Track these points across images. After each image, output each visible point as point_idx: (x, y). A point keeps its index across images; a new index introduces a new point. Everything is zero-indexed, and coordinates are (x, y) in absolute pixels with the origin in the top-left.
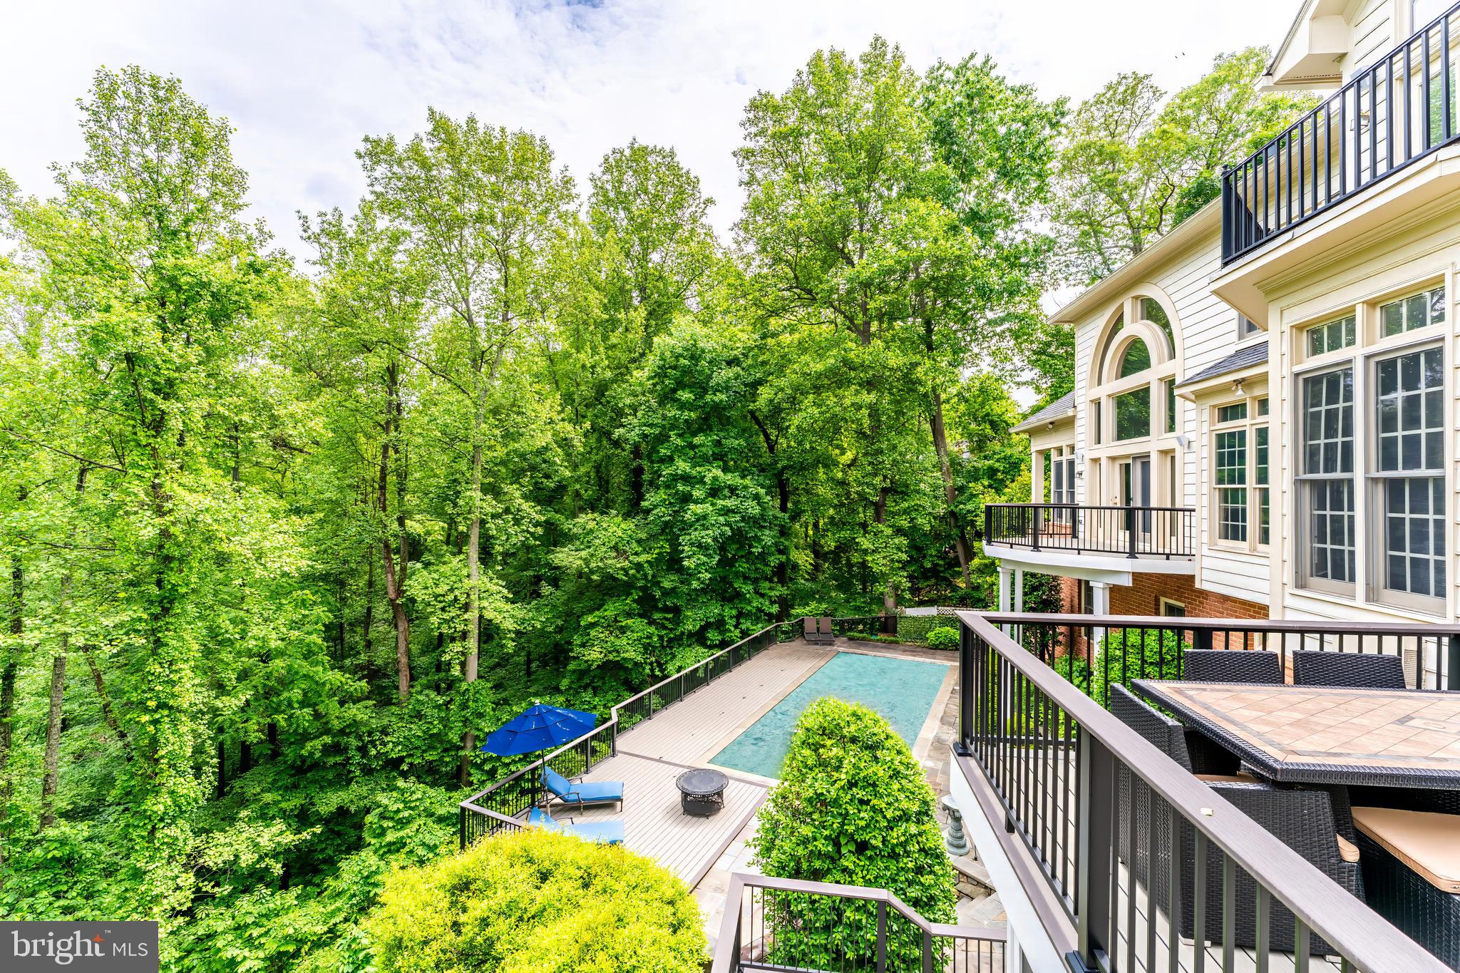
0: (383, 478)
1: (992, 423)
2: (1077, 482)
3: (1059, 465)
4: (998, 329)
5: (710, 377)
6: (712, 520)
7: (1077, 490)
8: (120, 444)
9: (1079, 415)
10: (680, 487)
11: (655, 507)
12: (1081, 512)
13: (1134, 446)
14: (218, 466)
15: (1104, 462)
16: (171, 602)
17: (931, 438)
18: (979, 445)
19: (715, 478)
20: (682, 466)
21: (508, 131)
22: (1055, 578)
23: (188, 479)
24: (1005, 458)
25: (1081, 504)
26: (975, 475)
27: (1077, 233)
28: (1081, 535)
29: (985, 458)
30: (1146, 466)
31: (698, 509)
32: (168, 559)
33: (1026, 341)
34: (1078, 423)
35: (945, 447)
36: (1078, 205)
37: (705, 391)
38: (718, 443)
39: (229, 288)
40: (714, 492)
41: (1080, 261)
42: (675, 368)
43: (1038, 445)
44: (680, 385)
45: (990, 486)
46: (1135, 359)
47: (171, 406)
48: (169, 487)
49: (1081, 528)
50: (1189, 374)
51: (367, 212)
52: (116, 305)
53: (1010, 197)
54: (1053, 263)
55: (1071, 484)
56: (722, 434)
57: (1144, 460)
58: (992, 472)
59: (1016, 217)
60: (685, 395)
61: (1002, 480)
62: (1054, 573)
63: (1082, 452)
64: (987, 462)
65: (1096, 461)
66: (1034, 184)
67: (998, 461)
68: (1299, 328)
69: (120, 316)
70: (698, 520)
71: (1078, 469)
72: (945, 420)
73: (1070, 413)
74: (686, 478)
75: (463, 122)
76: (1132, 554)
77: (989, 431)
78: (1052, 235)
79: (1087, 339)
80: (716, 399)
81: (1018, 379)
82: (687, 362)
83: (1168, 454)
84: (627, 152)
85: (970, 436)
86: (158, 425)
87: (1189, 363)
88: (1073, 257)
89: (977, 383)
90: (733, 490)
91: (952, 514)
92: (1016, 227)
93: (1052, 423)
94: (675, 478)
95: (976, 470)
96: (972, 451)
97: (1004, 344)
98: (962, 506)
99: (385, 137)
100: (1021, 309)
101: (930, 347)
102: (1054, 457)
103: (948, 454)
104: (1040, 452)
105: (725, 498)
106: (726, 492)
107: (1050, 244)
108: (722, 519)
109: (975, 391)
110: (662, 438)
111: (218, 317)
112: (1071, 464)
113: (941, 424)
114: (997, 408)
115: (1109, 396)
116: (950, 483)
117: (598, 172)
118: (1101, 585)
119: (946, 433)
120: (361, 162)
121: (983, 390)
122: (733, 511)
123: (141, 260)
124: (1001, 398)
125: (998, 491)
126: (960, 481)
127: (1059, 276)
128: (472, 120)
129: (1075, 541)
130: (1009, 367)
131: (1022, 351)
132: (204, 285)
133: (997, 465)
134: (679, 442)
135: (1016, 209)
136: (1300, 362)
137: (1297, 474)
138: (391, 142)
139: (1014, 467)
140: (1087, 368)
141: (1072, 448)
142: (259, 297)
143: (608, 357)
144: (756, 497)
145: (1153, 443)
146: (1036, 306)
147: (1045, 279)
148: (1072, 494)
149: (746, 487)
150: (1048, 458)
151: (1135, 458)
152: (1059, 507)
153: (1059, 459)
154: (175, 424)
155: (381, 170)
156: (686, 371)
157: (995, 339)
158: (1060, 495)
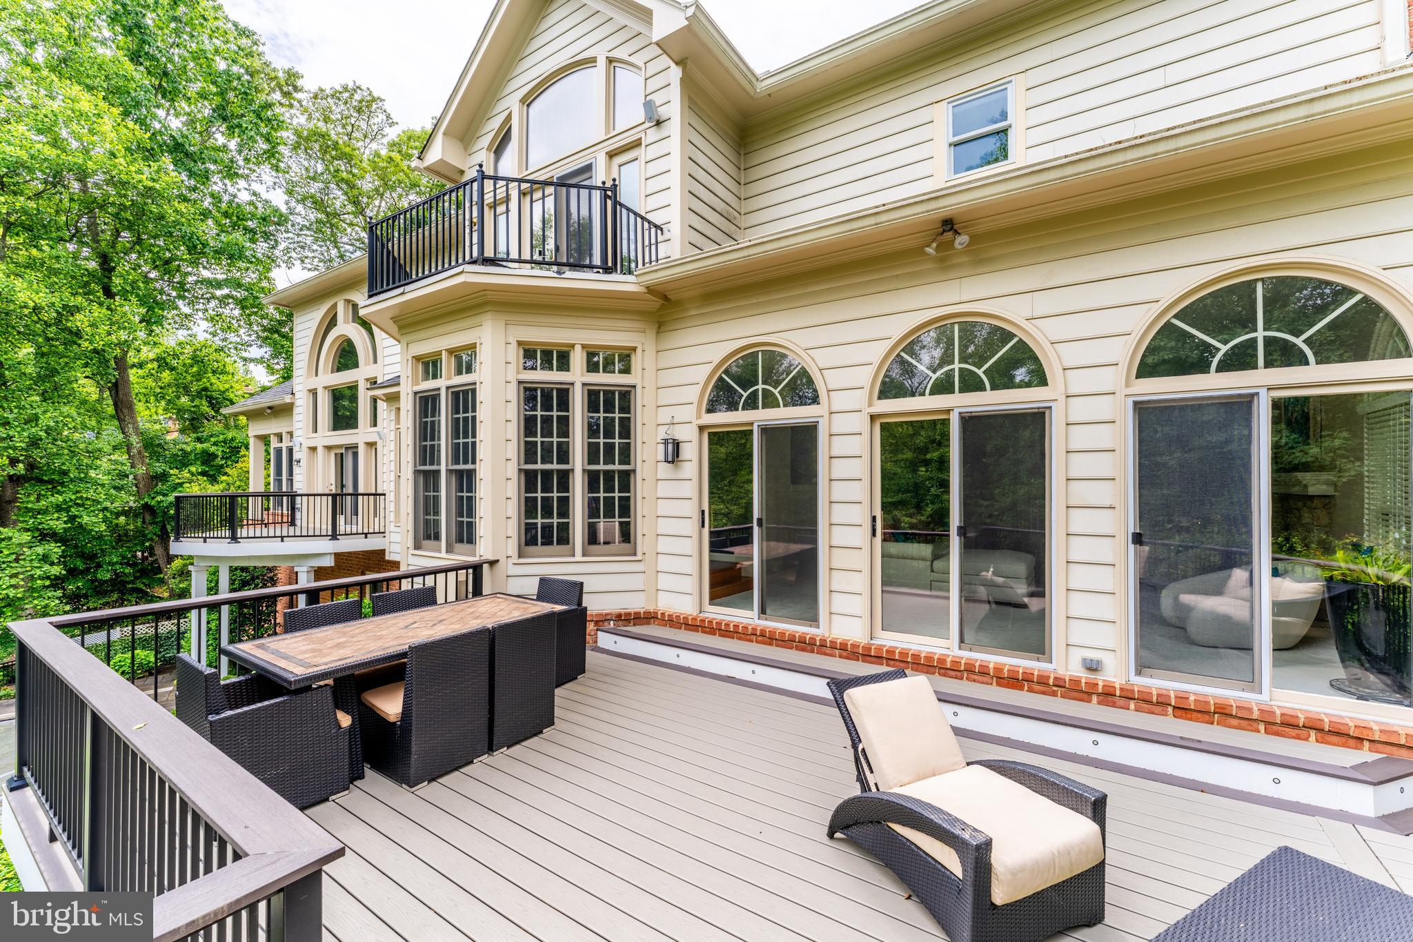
1: (210, 400)
2: (296, 469)
3: (279, 452)
4: (219, 293)
7: (296, 478)
9: (298, 403)
12: (298, 499)
13: (344, 437)
15: (320, 450)
17: (111, 410)
18: (193, 423)
22: (270, 570)
24: (225, 441)
25: (299, 492)
26: (182, 460)
27: (312, 217)
28: (298, 522)
29: (199, 440)
30: (355, 455)
33: (255, 313)
34: (296, 411)
35: (135, 423)
36: (315, 187)
41: (315, 247)
43: (256, 429)
45: (203, 474)
46: (346, 356)
49: (298, 515)
50: (387, 377)
53: (233, 145)
54: (284, 239)
55: (291, 473)
57: (353, 448)
58: (208, 458)
59: (240, 172)
61: (222, 466)
62: (270, 564)
63: (300, 439)
64: (199, 446)
65: (313, 449)
66: (263, 146)
67: (215, 444)
68: (417, 359)
71: (296, 456)
72: (136, 389)
73: (288, 399)
76: (334, 536)
77: (205, 408)
78: (284, 209)
79: (305, 327)
81: (245, 354)
83: (371, 445)
85: (180, 411)
87: (387, 370)
88: (309, 240)
89: (188, 350)
91: (147, 507)
92: (242, 183)
93: (270, 408)
95: (185, 454)
96: (182, 431)
97: (227, 311)
98: (159, 498)
100: (251, 277)
101: (108, 293)
102: (274, 443)
103: (140, 433)
104: (258, 437)
107: (282, 220)
109: (186, 358)
112: (290, 450)
113: (128, 394)
114: (218, 383)
115: (325, 388)
116: (141, 470)
118: (305, 569)
119: (140, 407)
121: (196, 360)
124: (223, 372)
125: (213, 479)
126: (159, 467)
127: (294, 255)
129: (291, 529)
130: (232, 337)
131: (250, 325)
133: (213, 449)
135: (241, 163)
136: (418, 384)
137: (415, 466)
139: (235, 451)
140: (305, 357)
141: (291, 434)
145: (361, 435)
146: (268, 279)
147: (277, 252)
148: (291, 481)
150: (267, 444)
151: (347, 448)
152: (279, 495)
153: (279, 445)
157: (213, 303)
158: (280, 482)
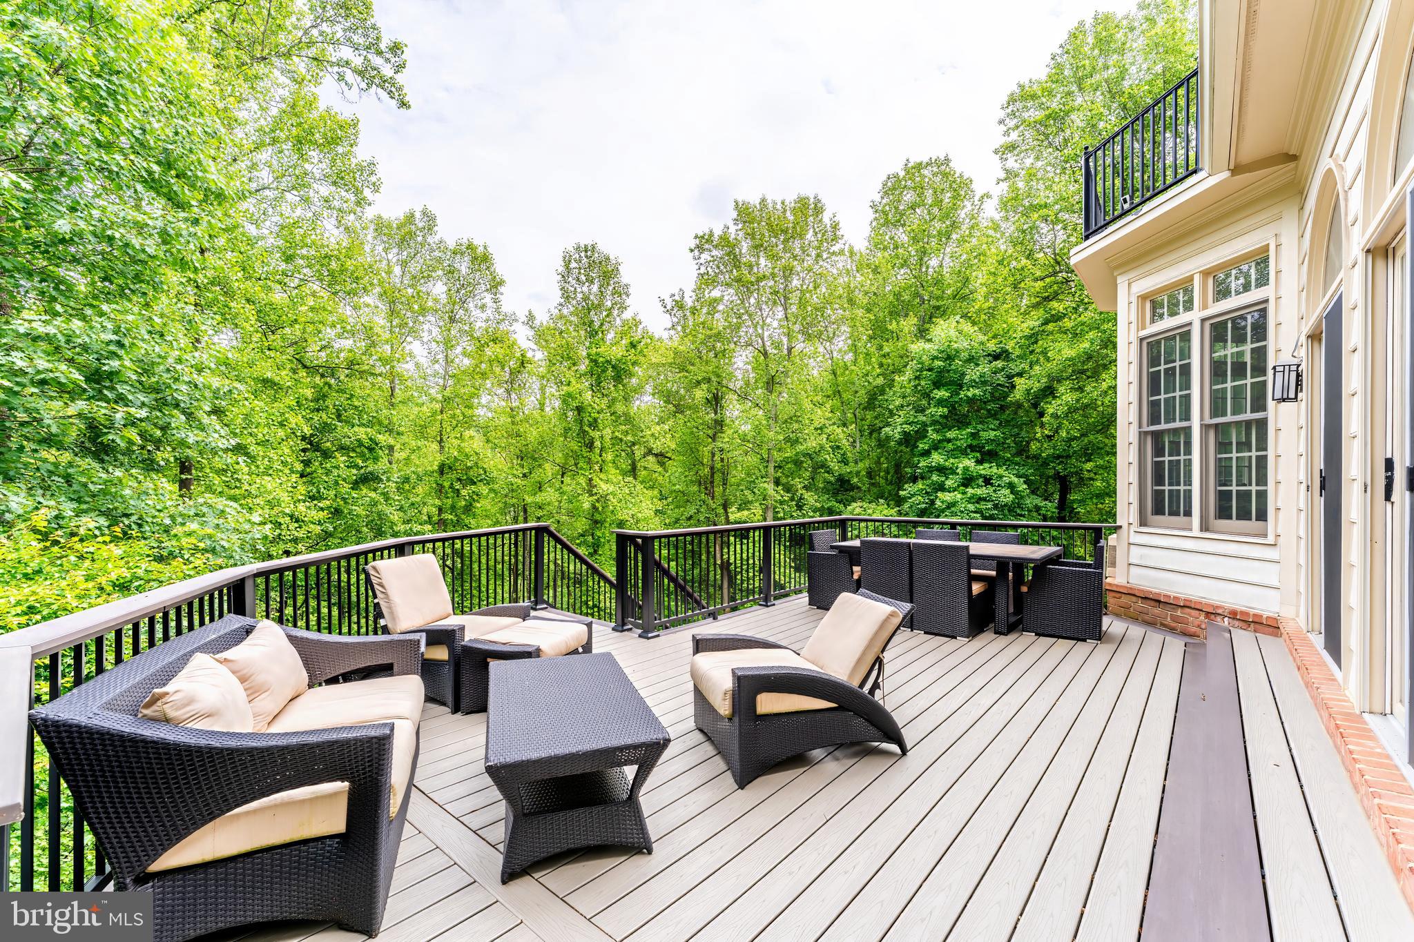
0: (713, 474)
5: (963, 374)
6: (962, 506)
8: (576, 456)
10: (935, 478)
11: (913, 496)
14: (617, 468)
16: (598, 547)
19: (966, 469)
20: (937, 458)
21: (787, 203)
23: (602, 476)
31: (947, 497)
32: (596, 522)
37: (961, 386)
38: (974, 435)
39: (619, 361)
40: (968, 481)
42: (930, 370)
44: (937, 385)
47: (596, 434)
48: (596, 481)
51: (698, 290)
52: (573, 381)
56: (980, 427)
60: (942, 394)
69: (575, 386)
70: (948, 507)
74: (941, 470)
75: (757, 202)
80: (970, 394)
82: (941, 363)
84: (902, 174)
86: (590, 445)
90: (988, 481)
94: (931, 469)
99: (707, 231)
105: (979, 486)
106: (980, 481)
108: (971, 507)
110: (921, 434)
111: (618, 379)
117: (877, 198)
120: (692, 254)
122: (985, 499)
123: (583, 353)
128: (763, 200)
132: (609, 362)
134: (935, 436)
138: (711, 234)
142: (634, 364)
143: (881, 365)
144: (1011, 486)
149: (1001, 477)
154: (598, 444)
155: (705, 256)
156: (941, 372)
